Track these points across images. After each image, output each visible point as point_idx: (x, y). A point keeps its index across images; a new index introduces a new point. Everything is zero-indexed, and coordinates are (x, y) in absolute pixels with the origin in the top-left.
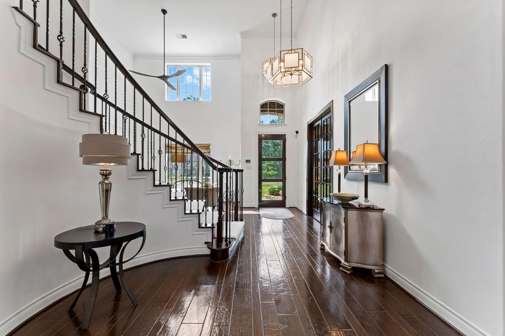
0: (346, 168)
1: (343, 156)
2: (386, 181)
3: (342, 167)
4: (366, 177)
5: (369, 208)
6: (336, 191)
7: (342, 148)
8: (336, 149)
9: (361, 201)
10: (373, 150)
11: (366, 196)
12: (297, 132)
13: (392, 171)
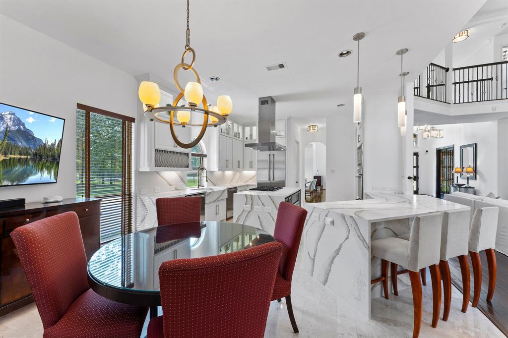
0: (461, 174)
1: (459, 170)
2: (476, 179)
3: (459, 174)
4: (468, 178)
5: (470, 187)
6: (455, 182)
7: (459, 167)
8: (455, 167)
9: (466, 185)
10: (470, 170)
11: (468, 184)
12: (427, 151)
13: (478, 176)
